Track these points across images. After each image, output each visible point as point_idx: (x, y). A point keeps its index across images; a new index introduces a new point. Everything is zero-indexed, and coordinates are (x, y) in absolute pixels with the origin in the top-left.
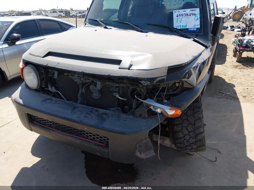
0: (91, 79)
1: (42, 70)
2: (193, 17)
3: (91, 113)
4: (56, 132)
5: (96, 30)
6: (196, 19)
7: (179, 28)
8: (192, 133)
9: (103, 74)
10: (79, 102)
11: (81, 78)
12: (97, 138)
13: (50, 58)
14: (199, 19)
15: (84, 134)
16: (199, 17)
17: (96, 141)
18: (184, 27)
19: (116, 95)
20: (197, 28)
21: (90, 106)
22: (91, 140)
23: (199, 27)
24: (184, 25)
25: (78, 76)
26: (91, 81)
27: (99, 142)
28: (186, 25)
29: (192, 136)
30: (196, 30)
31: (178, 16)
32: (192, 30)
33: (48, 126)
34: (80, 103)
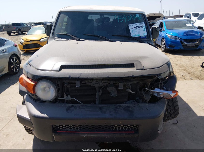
0: (108, 82)
1: (58, 82)
2: (142, 28)
3: (118, 109)
4: (86, 134)
5: (78, 43)
6: (144, 30)
7: (135, 37)
8: (172, 107)
9: (128, 76)
10: (97, 102)
11: (99, 82)
12: (125, 128)
13: (64, 71)
14: (146, 30)
15: (113, 128)
16: (145, 28)
17: (124, 131)
18: (138, 36)
19: (129, 91)
20: (146, 36)
21: (112, 104)
22: (120, 131)
23: (146, 35)
24: (138, 34)
25: (96, 82)
26: (107, 84)
27: (127, 131)
28: (139, 34)
29: (172, 109)
30: (145, 37)
31: (132, 29)
32: (143, 37)
33: (74, 131)
34: (99, 104)
